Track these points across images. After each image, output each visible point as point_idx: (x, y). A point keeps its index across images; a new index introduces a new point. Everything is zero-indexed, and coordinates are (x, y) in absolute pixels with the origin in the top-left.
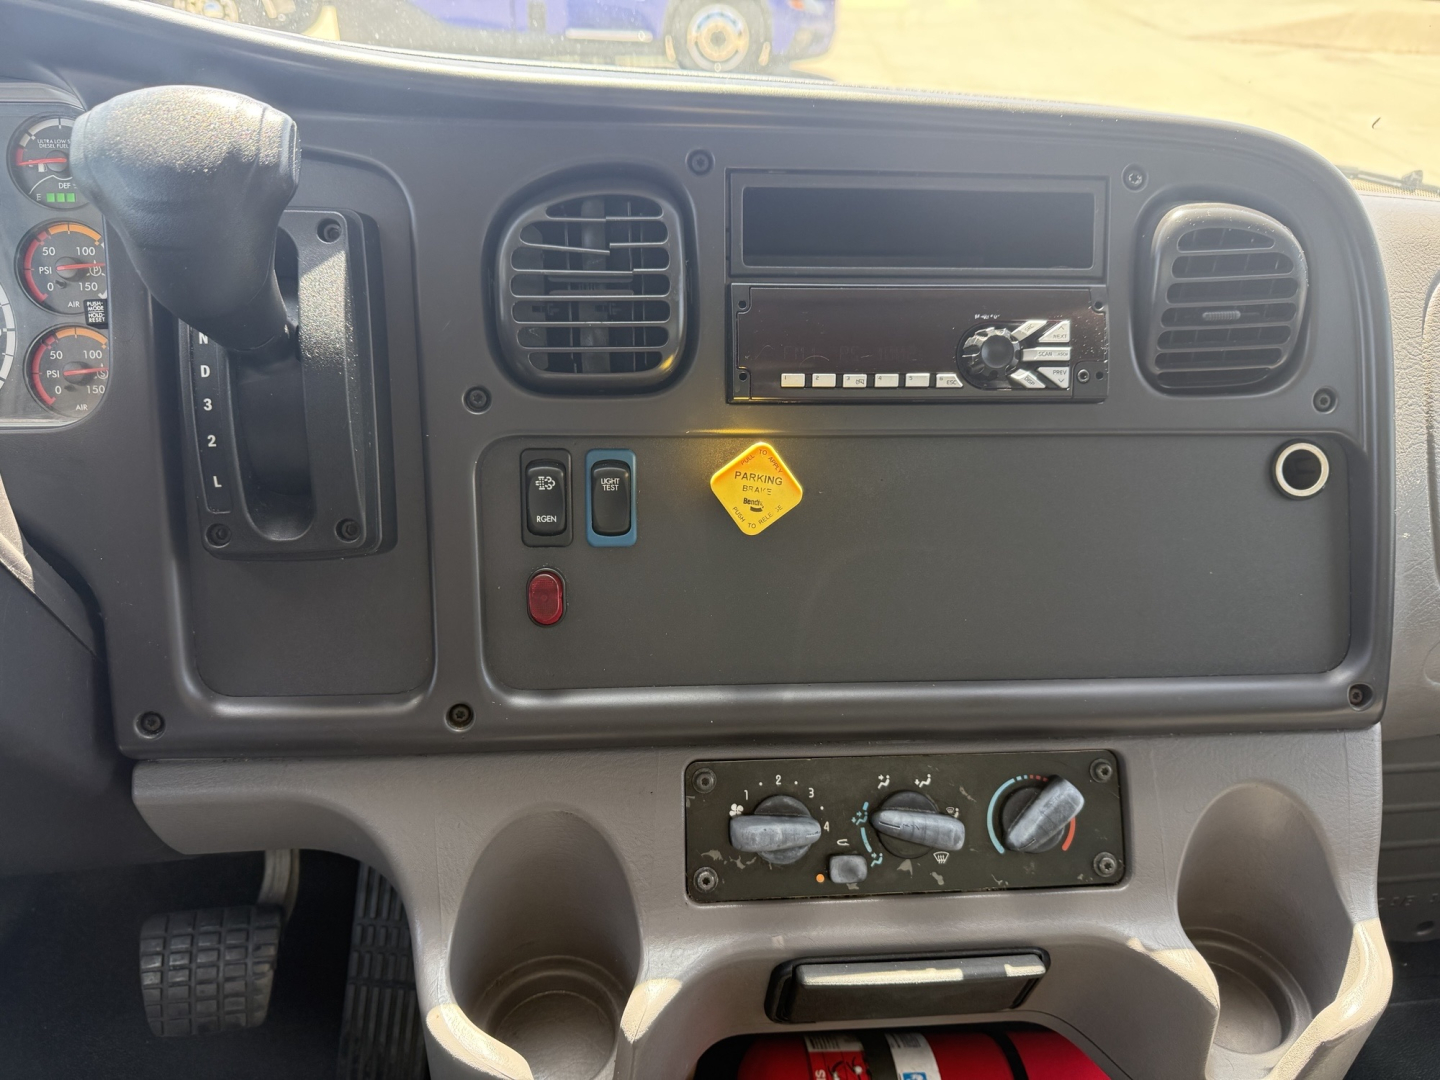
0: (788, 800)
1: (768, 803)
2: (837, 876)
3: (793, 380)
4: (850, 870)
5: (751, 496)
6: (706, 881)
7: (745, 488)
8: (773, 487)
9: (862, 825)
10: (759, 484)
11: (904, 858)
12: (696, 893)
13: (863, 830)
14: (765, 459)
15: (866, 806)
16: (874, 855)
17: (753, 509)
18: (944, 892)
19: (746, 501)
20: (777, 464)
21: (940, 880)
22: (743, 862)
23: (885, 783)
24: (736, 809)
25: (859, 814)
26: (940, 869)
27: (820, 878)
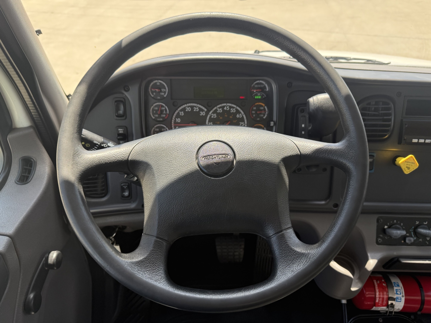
0: (398, 226)
1: (393, 226)
2: (407, 241)
3: (415, 141)
4: (410, 240)
5: (408, 166)
6: (380, 241)
7: (407, 165)
8: (413, 164)
9: (412, 231)
10: (410, 164)
11: (420, 238)
12: (378, 243)
13: (412, 233)
14: (412, 159)
15: (413, 227)
16: (414, 237)
17: (408, 169)
18: (428, 245)
19: (407, 167)
20: (414, 160)
21: (428, 243)
22: (387, 237)
23: (417, 223)
24: (386, 227)
25: (412, 229)
26: (428, 241)
27: (403, 241)
